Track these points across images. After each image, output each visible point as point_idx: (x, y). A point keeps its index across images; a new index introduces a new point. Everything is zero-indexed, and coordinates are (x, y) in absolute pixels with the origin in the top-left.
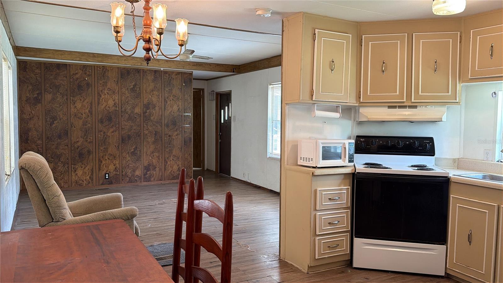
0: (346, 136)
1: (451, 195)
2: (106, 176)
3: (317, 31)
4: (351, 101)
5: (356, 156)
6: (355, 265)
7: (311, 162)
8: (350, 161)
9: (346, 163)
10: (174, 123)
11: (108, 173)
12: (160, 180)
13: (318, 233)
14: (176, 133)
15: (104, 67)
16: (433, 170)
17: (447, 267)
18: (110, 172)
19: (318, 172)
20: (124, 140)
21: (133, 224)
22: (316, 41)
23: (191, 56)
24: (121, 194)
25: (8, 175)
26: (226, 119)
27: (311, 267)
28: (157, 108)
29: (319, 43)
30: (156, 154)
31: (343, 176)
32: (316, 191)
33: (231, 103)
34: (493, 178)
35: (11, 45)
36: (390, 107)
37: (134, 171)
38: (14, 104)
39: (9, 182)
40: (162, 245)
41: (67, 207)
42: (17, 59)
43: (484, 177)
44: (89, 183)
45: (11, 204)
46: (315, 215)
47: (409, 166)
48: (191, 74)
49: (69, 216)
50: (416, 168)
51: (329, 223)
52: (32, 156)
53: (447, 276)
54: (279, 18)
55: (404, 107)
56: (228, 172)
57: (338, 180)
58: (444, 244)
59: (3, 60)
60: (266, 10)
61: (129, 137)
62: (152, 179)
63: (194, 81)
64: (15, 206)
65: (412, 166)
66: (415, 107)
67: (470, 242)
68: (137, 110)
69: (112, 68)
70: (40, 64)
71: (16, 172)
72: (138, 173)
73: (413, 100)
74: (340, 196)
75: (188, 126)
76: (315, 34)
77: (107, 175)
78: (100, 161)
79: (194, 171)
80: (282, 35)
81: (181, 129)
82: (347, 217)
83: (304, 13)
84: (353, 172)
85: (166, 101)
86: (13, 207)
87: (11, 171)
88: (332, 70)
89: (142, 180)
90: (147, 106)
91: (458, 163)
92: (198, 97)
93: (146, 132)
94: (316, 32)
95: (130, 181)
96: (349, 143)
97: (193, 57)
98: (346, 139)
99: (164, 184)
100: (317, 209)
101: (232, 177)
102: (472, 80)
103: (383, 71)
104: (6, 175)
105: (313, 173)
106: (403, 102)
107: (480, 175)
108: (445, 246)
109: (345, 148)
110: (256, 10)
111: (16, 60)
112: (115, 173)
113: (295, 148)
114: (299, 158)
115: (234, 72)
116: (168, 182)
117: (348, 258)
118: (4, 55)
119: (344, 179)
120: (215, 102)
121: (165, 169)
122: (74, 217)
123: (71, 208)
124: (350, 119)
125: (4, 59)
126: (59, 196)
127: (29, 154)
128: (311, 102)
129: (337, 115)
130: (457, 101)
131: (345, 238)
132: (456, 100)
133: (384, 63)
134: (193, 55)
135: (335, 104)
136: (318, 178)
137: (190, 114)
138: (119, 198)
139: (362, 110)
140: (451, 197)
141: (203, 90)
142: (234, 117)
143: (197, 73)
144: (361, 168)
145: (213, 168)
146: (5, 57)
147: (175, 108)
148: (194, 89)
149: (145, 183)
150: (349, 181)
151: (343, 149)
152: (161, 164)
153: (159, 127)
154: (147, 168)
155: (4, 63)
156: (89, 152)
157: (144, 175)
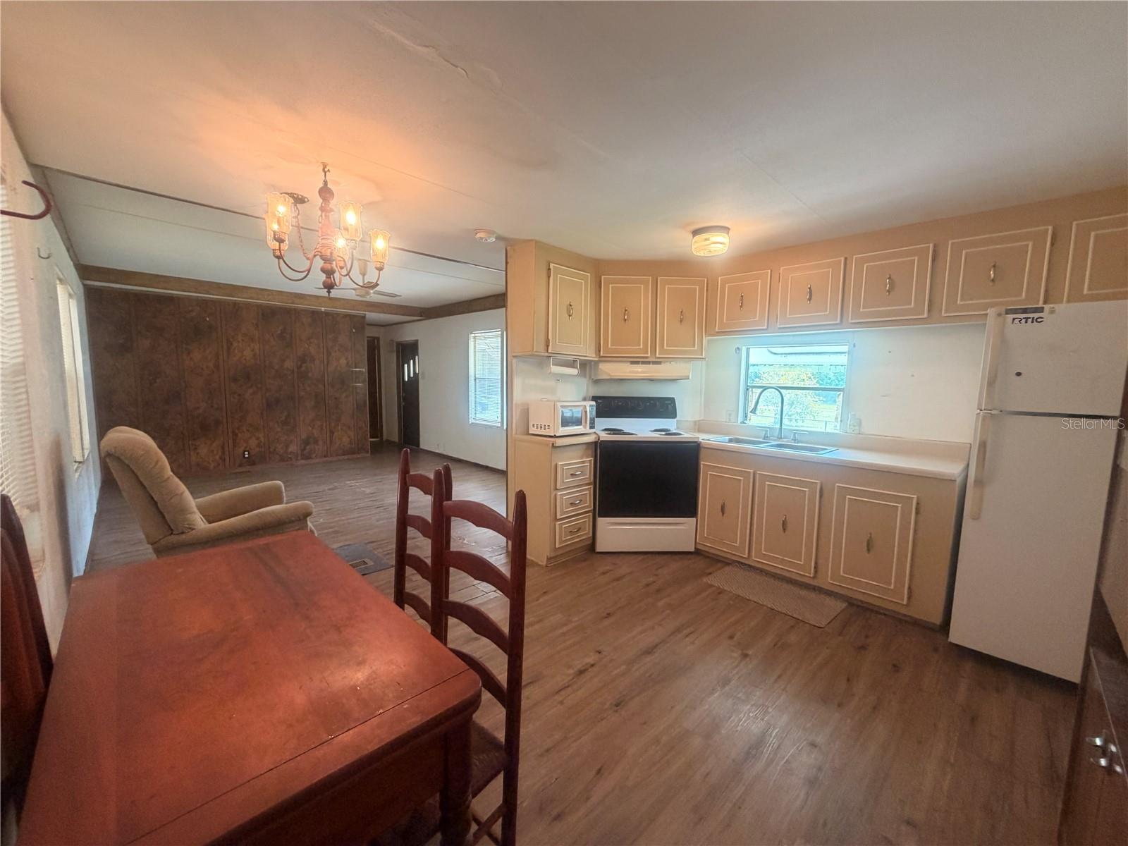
0: (581, 397)
1: (702, 463)
2: (244, 454)
3: (552, 265)
4: (590, 355)
5: (597, 420)
6: (599, 549)
7: (547, 430)
8: (591, 428)
9: (588, 430)
10: (343, 381)
11: (247, 449)
12: (325, 457)
13: (559, 517)
14: (344, 395)
15: (235, 304)
16: (680, 434)
17: (697, 541)
18: (250, 449)
19: (560, 442)
20: (270, 405)
21: (307, 526)
22: (551, 279)
23: (372, 291)
24: (279, 482)
25: (80, 462)
26: (412, 375)
27: (551, 558)
28: (317, 362)
29: (555, 281)
30: (319, 423)
31: (584, 446)
32: (556, 466)
33: (418, 355)
34: (738, 441)
35: (72, 260)
36: (633, 363)
37: (287, 446)
38: (83, 353)
39: (83, 472)
40: (346, 547)
41: (195, 509)
42: (85, 285)
43: (730, 441)
44: (219, 465)
45: (88, 506)
46: (556, 495)
47: (651, 431)
48: (364, 317)
49: (201, 524)
50: (663, 433)
51: (571, 504)
52: (127, 436)
53: (697, 552)
54: (502, 245)
55: (648, 363)
56: (415, 441)
57: (579, 451)
58: (693, 517)
59: (58, 282)
60: (490, 232)
61: (278, 401)
62: (314, 456)
63: (367, 327)
64: (95, 506)
65: (656, 431)
66: (659, 363)
67: (723, 514)
68: (288, 364)
69: (248, 305)
70: (126, 295)
71: (92, 456)
72: (293, 448)
73: (658, 355)
74: (582, 469)
75: (362, 386)
76: (549, 269)
77: (246, 453)
78: (235, 435)
79: (371, 442)
80: (506, 271)
81: (351, 389)
82: (590, 495)
83: (537, 242)
84: (597, 440)
85: (329, 354)
86: (91, 509)
87: (83, 456)
88: (570, 316)
89: (299, 458)
90: (303, 360)
91: (699, 427)
92: (373, 348)
93: (302, 394)
94: (551, 267)
95: (282, 460)
96: (590, 406)
97: (374, 293)
98: (581, 399)
99: (331, 462)
100: (558, 488)
101: (421, 449)
102: (719, 333)
103: (625, 320)
104: (76, 462)
105: (553, 444)
106: (647, 357)
107: (727, 438)
108: (695, 519)
109: (586, 412)
110: (476, 231)
111: (81, 286)
112: (258, 449)
113: (526, 413)
114: (531, 425)
115: (421, 316)
116: (335, 459)
117: (590, 542)
118: (60, 273)
119: (586, 449)
120: (395, 354)
121: (331, 441)
122: (210, 523)
123: (202, 509)
124: (585, 377)
125: (60, 280)
126: (182, 494)
127: (121, 432)
128: (547, 354)
129: (574, 371)
130: (703, 357)
131: (587, 520)
132: (702, 355)
133: (626, 310)
134: (374, 290)
135: (572, 358)
136: (559, 449)
137: (364, 370)
138: (278, 490)
139: (602, 366)
140: (702, 466)
141: (378, 339)
142: (423, 374)
143: (372, 316)
144: (604, 436)
145: (395, 438)
146: (62, 277)
147: (343, 361)
148: (368, 337)
149: (303, 462)
150: (590, 452)
151: (584, 413)
152: (325, 436)
153: (321, 386)
154: (306, 442)
155: (60, 289)
156: (217, 423)
157: (302, 450)
